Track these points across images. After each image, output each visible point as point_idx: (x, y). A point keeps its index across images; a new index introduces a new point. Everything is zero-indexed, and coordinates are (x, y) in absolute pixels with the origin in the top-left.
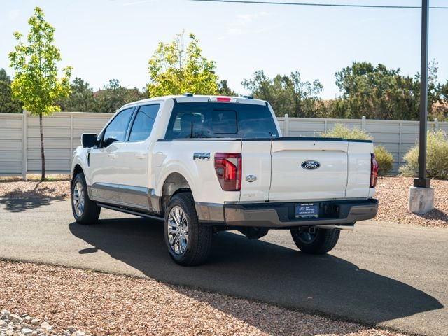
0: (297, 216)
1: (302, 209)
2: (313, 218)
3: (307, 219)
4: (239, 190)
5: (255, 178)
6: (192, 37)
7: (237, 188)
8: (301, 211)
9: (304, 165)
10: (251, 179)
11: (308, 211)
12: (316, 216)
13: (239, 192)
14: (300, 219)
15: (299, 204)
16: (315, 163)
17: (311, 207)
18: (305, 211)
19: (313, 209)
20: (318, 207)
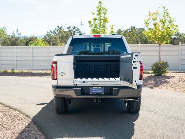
0: (91, 93)
1: (94, 89)
2: (101, 95)
3: (97, 95)
4: (57, 79)
5: (65, 74)
6: (164, 8)
7: (55, 78)
8: (94, 91)
11: (98, 91)
12: (103, 93)
13: (57, 80)
14: (93, 95)
17: (99, 89)
18: (96, 91)
19: (101, 90)
20: (103, 89)
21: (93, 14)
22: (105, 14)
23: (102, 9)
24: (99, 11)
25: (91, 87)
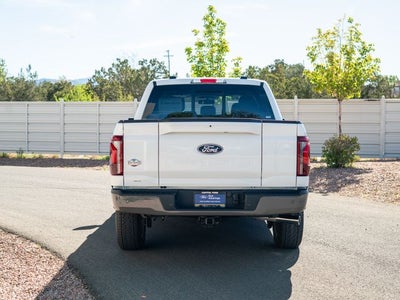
0: (197, 205)
3: (211, 208)
4: (122, 174)
5: (139, 163)
6: (350, 21)
7: (119, 172)
8: (203, 199)
9: (201, 149)
10: (135, 163)
12: (223, 205)
14: (201, 208)
15: (199, 191)
16: (216, 147)
18: (207, 199)
19: (219, 198)
20: (224, 196)
21: (196, 32)
22: (222, 34)
23: (215, 22)
24: (208, 27)
25: (195, 192)
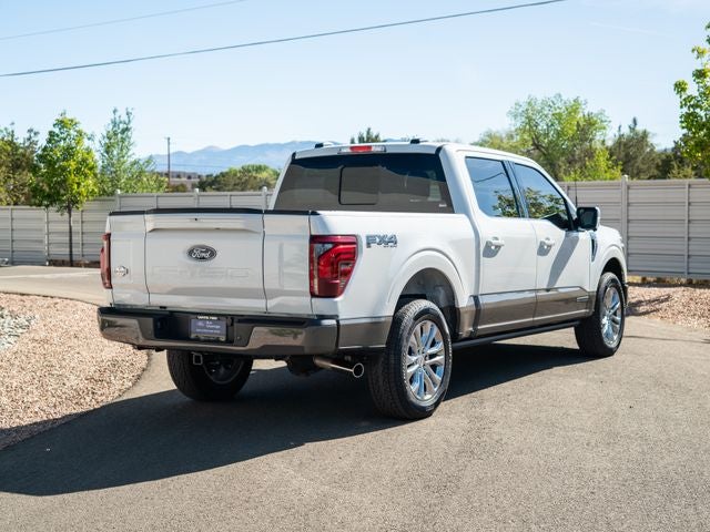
0: (193, 335)
1: (200, 324)
2: (217, 341)
5: (127, 271)
7: (107, 284)
9: (190, 252)
10: (121, 272)
11: (211, 329)
13: (111, 291)
14: (198, 340)
15: (195, 315)
16: (208, 249)
18: (205, 328)
19: (218, 327)
20: (224, 323)
25: (193, 316)
